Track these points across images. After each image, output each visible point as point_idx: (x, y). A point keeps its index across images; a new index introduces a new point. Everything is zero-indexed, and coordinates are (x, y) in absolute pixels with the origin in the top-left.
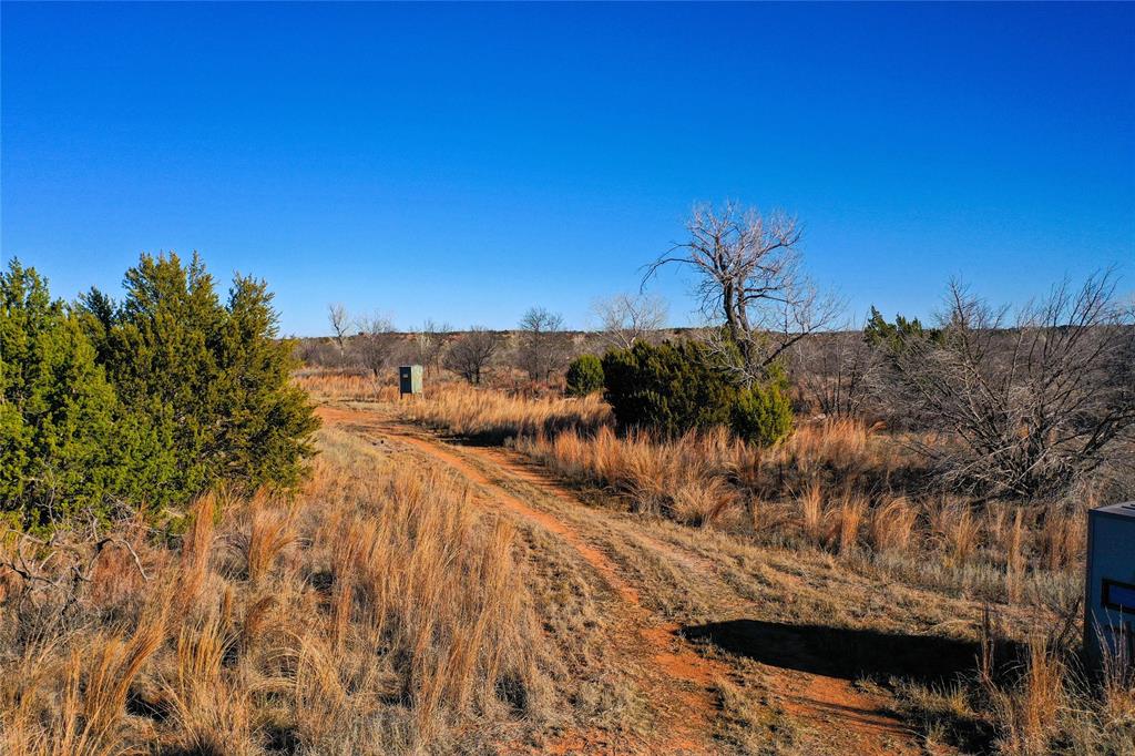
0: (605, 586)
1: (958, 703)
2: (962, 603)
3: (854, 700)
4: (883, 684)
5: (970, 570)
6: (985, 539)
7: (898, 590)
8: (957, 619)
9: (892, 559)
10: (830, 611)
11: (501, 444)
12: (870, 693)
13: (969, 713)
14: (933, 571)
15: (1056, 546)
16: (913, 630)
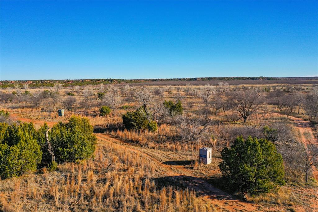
0: (151, 159)
1: (190, 166)
2: (188, 156)
3: (181, 167)
4: (184, 165)
5: (188, 152)
6: (189, 148)
7: (182, 156)
8: (188, 158)
9: (179, 151)
10: (176, 159)
11: (103, 132)
12: (183, 166)
13: (191, 167)
14: (184, 153)
15: (196, 148)
16: (185, 160)
